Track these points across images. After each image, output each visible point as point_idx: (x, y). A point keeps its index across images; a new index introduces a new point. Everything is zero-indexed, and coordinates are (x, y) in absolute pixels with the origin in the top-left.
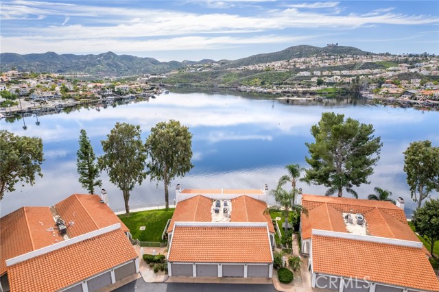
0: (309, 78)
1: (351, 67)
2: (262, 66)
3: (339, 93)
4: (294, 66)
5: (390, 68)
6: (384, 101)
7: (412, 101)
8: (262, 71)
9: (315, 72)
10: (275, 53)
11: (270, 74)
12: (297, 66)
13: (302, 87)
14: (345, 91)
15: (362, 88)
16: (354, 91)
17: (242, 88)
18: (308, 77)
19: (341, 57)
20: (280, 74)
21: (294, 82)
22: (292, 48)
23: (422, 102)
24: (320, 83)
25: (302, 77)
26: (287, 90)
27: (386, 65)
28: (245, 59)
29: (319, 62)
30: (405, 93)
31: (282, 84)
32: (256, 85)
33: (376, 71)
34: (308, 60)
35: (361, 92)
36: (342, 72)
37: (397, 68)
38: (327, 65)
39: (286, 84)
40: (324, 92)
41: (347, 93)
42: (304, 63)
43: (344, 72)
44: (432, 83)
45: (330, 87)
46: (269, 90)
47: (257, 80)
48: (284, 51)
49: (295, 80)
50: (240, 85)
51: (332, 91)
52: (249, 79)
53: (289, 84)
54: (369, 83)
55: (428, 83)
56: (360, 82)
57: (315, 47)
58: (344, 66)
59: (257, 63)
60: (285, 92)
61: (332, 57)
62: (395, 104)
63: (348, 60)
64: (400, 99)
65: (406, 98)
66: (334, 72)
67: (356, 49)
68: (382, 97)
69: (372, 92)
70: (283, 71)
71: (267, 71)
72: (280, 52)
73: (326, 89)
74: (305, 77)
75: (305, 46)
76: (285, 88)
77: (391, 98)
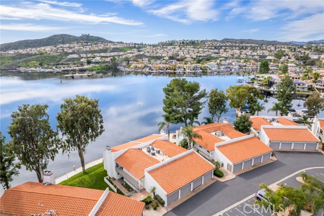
0: (79, 59)
1: (105, 51)
2: (34, 51)
3: (104, 69)
4: (63, 50)
5: (129, 52)
6: (135, 72)
7: (151, 71)
8: (35, 54)
9: (81, 55)
10: (40, 40)
11: (45, 57)
12: (65, 50)
13: (78, 66)
14: (108, 67)
15: (118, 65)
16: (113, 67)
17: (22, 69)
18: (77, 58)
19: (95, 44)
20: (53, 57)
21: (69, 63)
22: (55, 36)
23: (156, 71)
24: (89, 62)
25: (73, 58)
26: (66, 68)
27: (125, 50)
28: (11, 43)
29: (82, 48)
30: (146, 66)
31: (59, 64)
32: (36, 67)
33: (121, 53)
34: (72, 45)
35: (118, 67)
36: (101, 54)
37: (132, 52)
38: (88, 49)
39: (62, 64)
40: (94, 69)
41: (109, 68)
42: (70, 48)
43: (102, 54)
44: (154, 60)
45: (97, 65)
46: (49, 70)
47: (35, 62)
48: (48, 38)
49: (68, 61)
50: (19, 67)
51: (99, 68)
52: (26, 62)
53: (65, 64)
54: (122, 61)
55: (152, 61)
56: (116, 61)
57: (73, 36)
58: (100, 50)
59: (27, 48)
60: (65, 71)
61: (89, 44)
62: (142, 73)
63: (101, 46)
64: (144, 70)
65: (147, 70)
66: (95, 54)
67: (102, 39)
68: (133, 70)
69: (125, 67)
70: (55, 54)
71: (40, 54)
72: (45, 39)
73: (95, 67)
74: (75, 58)
75: (65, 35)
76: (64, 68)
77: (140, 70)
